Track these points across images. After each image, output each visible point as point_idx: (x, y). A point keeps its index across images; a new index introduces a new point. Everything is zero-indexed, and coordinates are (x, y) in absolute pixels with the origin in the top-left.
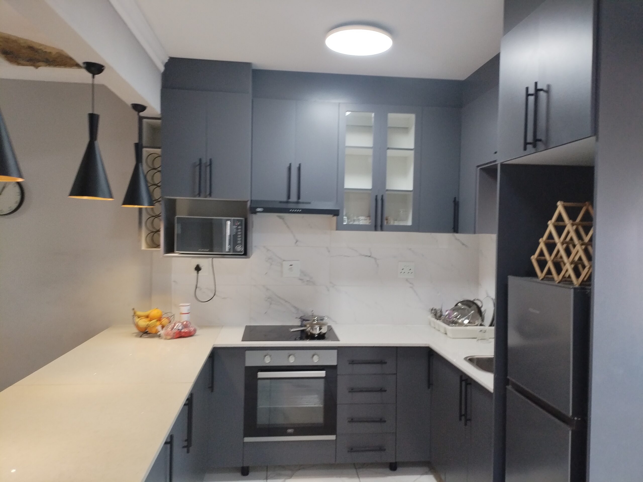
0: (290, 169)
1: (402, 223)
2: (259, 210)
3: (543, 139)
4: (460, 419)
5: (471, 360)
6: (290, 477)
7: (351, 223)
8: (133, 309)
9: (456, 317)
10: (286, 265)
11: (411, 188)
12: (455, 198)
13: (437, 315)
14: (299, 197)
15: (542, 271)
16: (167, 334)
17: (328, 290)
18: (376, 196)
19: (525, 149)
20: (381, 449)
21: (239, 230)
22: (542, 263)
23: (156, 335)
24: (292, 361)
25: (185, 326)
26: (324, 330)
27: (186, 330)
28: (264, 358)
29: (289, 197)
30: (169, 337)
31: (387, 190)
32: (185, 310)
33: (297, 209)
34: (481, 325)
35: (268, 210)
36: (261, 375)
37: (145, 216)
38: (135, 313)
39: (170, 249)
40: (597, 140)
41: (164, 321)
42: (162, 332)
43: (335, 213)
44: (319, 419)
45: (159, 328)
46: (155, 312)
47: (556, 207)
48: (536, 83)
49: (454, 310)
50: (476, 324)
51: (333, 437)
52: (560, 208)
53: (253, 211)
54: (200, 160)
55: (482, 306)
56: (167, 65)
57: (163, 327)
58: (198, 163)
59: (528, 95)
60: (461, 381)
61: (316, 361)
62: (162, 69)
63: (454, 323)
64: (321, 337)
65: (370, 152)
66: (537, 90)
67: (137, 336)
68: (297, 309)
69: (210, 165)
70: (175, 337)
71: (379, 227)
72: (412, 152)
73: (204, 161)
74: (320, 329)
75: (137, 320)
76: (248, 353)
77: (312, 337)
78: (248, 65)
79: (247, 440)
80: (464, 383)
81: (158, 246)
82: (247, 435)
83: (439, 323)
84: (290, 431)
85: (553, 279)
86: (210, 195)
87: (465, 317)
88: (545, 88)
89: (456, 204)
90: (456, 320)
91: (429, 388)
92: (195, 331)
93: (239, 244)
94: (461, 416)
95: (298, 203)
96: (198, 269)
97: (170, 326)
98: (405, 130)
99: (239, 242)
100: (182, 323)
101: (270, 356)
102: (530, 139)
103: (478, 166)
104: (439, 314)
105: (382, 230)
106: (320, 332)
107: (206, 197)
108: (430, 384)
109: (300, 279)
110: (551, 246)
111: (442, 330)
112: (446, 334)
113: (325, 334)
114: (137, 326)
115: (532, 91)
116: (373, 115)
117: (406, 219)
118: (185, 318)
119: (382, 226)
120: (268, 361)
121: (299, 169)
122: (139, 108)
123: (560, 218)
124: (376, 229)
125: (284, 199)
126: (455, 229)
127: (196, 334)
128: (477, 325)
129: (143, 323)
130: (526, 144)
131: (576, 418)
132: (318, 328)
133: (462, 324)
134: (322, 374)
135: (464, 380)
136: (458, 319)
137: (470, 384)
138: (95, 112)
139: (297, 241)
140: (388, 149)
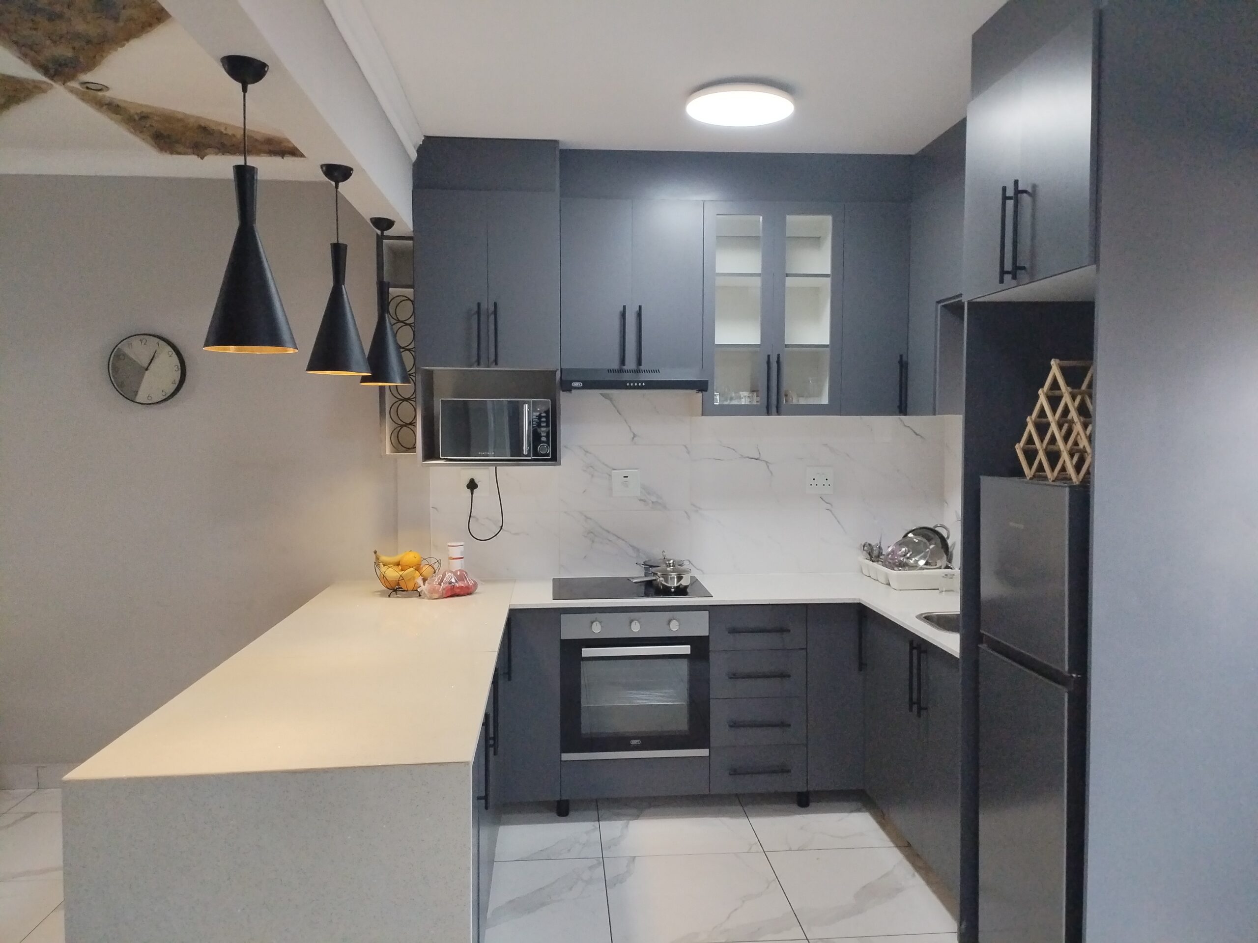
0: (623, 315)
1: (811, 401)
2: (575, 384)
3: (1027, 266)
4: (911, 710)
5: (928, 618)
6: (637, 817)
7: (726, 403)
8: (375, 552)
9: (905, 555)
10: (618, 475)
11: (827, 342)
12: (901, 356)
13: (874, 554)
14: (639, 362)
15: (1030, 467)
16: (433, 591)
17: (689, 517)
18: (769, 356)
19: (1002, 281)
20: (784, 770)
21: (544, 419)
22: (1031, 455)
23: (416, 592)
24: (635, 629)
25: (461, 577)
26: (685, 582)
27: (461, 584)
28: (591, 626)
29: (623, 362)
30: (436, 596)
31: (786, 346)
32: (456, 552)
33: (638, 382)
34: (947, 567)
35: (589, 385)
36: (587, 652)
37: (389, 400)
38: (377, 558)
39: (430, 453)
40: (1098, 270)
41: (426, 570)
42: (424, 588)
43: (701, 386)
44: (682, 724)
45: (420, 581)
46: (410, 556)
47: (1050, 368)
48: (1016, 182)
49: (900, 544)
50: (938, 566)
51: (705, 752)
52: (1055, 370)
53: (567, 387)
54: (479, 305)
55: (948, 537)
56: (421, 150)
57: (424, 580)
58: (475, 309)
59: (1005, 198)
60: (912, 648)
61: (675, 629)
62: (414, 156)
63: (903, 565)
64: (681, 591)
65: (757, 282)
66: (1018, 192)
67: (382, 594)
68: (636, 550)
69: (495, 312)
70: (445, 596)
71: (774, 409)
72: (829, 280)
73: (484, 306)
74: (680, 578)
75: (383, 569)
76: (564, 617)
77: (665, 592)
78: (552, 144)
79: (566, 757)
80: (915, 652)
81: (413, 449)
82: (566, 749)
83: (877, 566)
84: (634, 742)
85: (1046, 478)
86: (496, 362)
87: (921, 555)
88: (1029, 190)
89: (904, 365)
90: (905, 560)
91: (860, 669)
92: (475, 585)
93: (543, 442)
94: (911, 703)
95: (638, 371)
96: (472, 485)
97: (436, 580)
98: (815, 241)
99: (544, 439)
100: (455, 573)
101: (600, 622)
102: (1008, 266)
103: (938, 302)
104: (876, 553)
105: (778, 413)
106: (679, 586)
107: (488, 367)
108: (862, 666)
109: (640, 500)
110: (1042, 428)
111: (882, 579)
112: (889, 584)
113: (686, 587)
114: (383, 579)
115: (1010, 193)
116: (761, 217)
117: (819, 394)
118: (457, 565)
119: (778, 407)
120: (597, 630)
121: (639, 315)
122: (383, 224)
123: (1055, 385)
124: (768, 413)
125: (615, 365)
126: (903, 409)
127: (477, 591)
128: (940, 568)
129: (392, 573)
130: (1003, 272)
131: (1074, 675)
132: (676, 576)
133: (915, 567)
134: (686, 649)
135: (915, 648)
136: (908, 558)
137: (925, 652)
138: (341, 241)
139: (635, 436)
140: (787, 275)
